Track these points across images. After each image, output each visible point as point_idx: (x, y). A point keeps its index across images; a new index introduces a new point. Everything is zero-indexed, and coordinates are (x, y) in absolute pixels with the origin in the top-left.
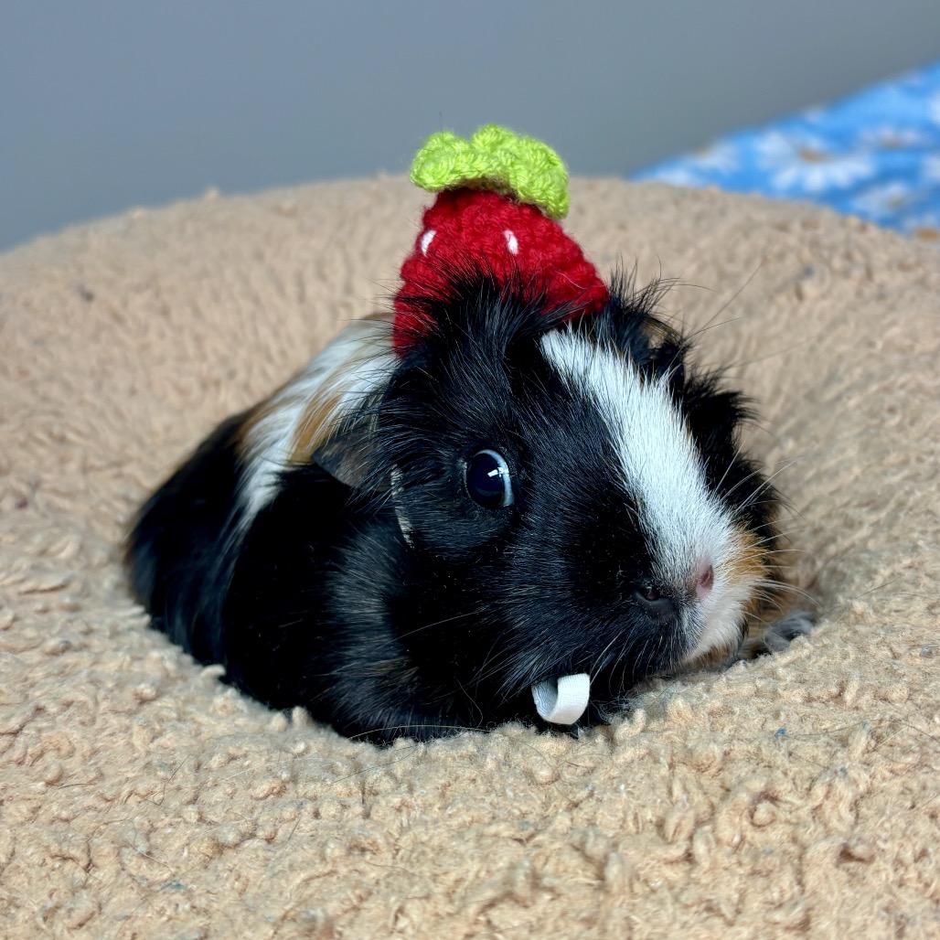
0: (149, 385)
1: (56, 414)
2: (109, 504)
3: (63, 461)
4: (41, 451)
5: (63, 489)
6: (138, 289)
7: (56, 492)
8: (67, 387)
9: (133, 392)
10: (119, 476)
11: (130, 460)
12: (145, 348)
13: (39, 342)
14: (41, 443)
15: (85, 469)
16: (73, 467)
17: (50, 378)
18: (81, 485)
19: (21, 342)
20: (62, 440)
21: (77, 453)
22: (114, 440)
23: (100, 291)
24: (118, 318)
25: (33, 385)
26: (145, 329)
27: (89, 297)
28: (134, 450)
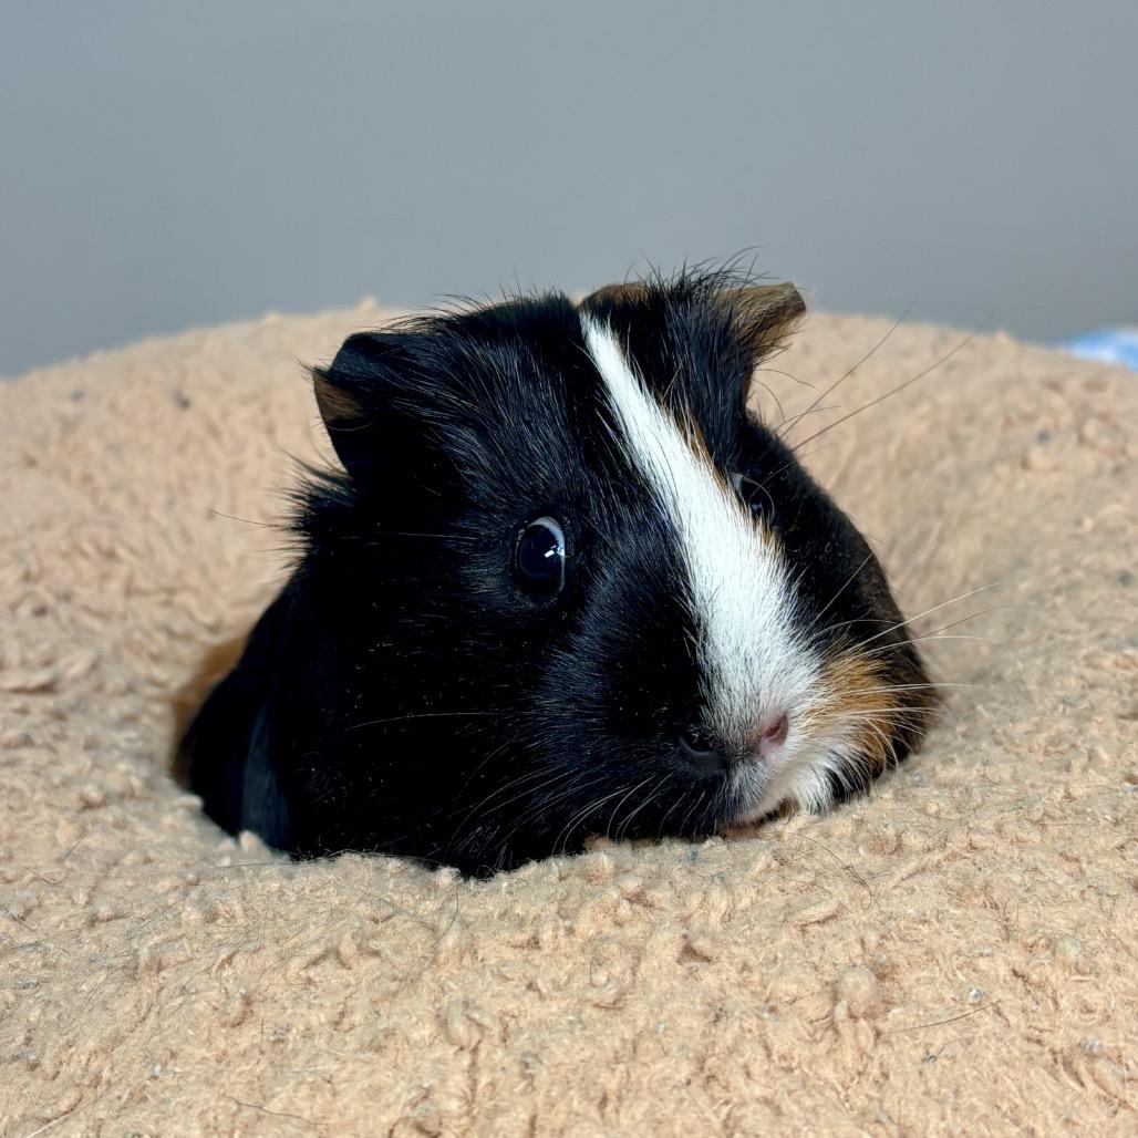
0: (233, 509)
1: (112, 526)
2: (148, 634)
3: (104, 577)
4: (83, 564)
5: (95, 606)
6: (245, 401)
7: (87, 609)
8: (133, 499)
9: (211, 514)
10: (167, 604)
11: (186, 588)
12: (237, 468)
13: (114, 448)
14: (85, 555)
15: (129, 591)
16: (115, 586)
17: (116, 488)
18: (120, 607)
19: (94, 445)
20: (111, 555)
21: (122, 571)
22: (171, 563)
23: (201, 400)
24: (214, 432)
25: (94, 494)
26: (241, 447)
27: (184, 404)
28: (193, 578)
